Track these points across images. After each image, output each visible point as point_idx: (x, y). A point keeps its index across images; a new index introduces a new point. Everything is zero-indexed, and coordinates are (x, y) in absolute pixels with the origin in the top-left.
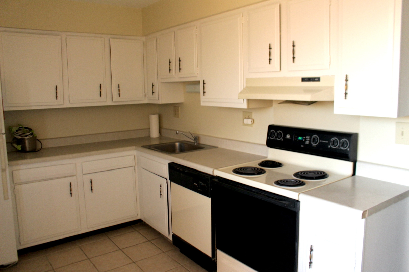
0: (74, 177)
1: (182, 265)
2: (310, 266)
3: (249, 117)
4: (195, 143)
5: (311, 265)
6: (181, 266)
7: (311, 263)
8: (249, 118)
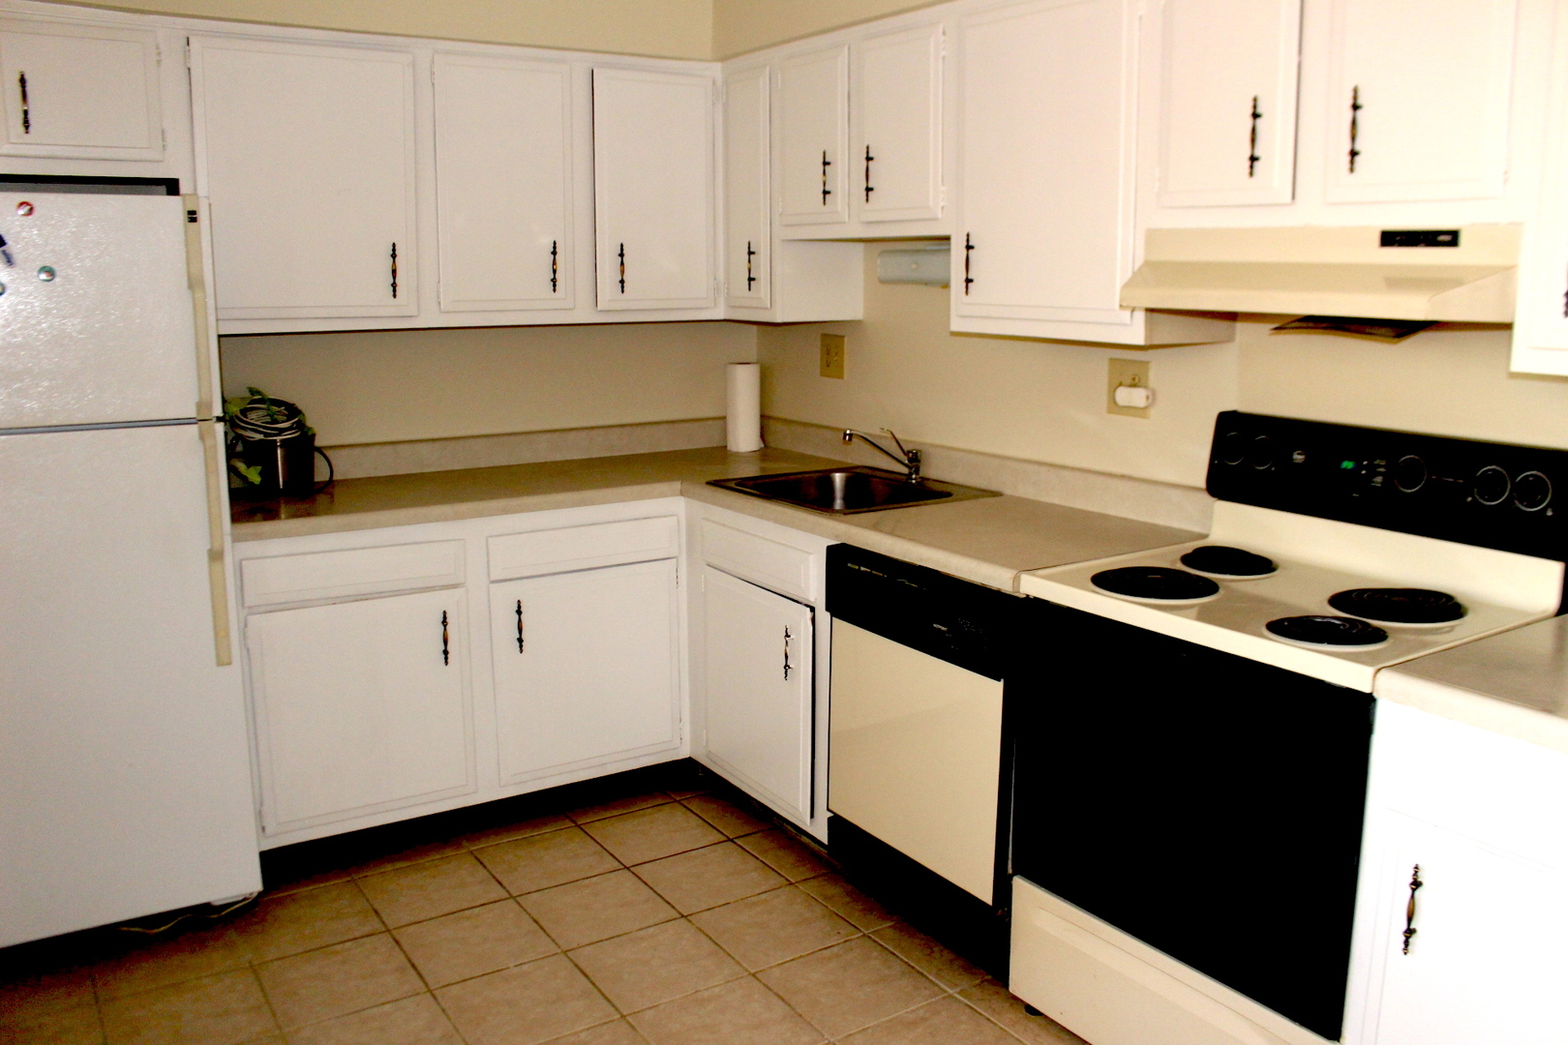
0: (459, 592)
1: (866, 932)
2: (1406, 943)
3: (1134, 379)
4: (910, 474)
5: (1411, 940)
6: (864, 935)
7: (1410, 932)
8: (1134, 384)
